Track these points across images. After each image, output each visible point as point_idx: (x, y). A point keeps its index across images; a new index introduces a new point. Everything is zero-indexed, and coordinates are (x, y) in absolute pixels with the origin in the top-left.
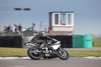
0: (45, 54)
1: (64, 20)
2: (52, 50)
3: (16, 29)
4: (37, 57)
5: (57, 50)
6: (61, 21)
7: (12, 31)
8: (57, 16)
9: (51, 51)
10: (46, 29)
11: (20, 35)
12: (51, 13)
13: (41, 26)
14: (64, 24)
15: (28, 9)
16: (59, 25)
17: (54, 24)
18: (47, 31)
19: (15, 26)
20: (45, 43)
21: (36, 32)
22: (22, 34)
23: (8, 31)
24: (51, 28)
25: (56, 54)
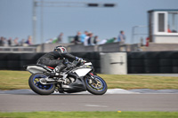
0: (60, 84)
1: (173, 24)
2: (75, 78)
3: (89, 41)
4: (47, 89)
5: (84, 77)
6: (169, 26)
7: (83, 43)
8: (161, 17)
9: (73, 79)
10: (142, 40)
11: (96, 50)
12: (151, 12)
13: (133, 35)
14: (174, 31)
15: (112, 5)
16: (166, 33)
17: (156, 32)
18: (145, 43)
19: (89, 35)
20: (62, 66)
21: (125, 46)
22: (101, 49)
23: (76, 44)
24: (151, 38)
25: (81, 85)
